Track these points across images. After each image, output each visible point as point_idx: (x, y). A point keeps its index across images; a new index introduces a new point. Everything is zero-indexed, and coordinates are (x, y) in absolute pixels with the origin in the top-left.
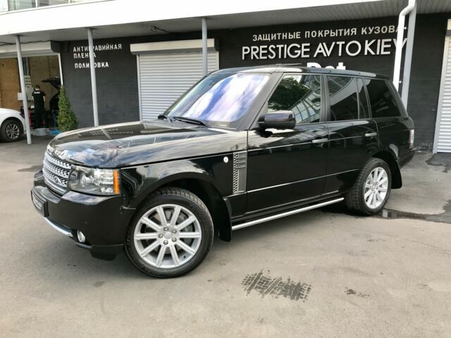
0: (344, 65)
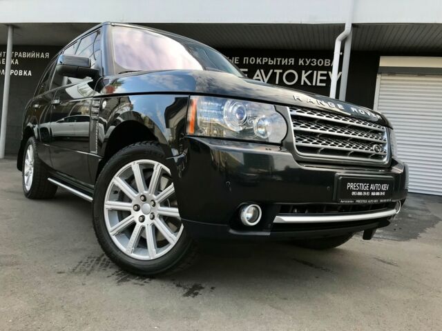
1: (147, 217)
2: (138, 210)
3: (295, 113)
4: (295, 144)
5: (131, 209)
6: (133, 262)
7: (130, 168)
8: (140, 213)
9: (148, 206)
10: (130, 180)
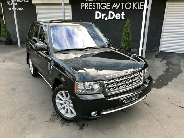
0: (124, 13)
1: (68, 106)
2: (65, 103)
3: (106, 82)
4: (107, 91)
5: (63, 103)
6: (66, 118)
7: (61, 92)
8: (66, 104)
9: (67, 103)
10: (62, 95)
